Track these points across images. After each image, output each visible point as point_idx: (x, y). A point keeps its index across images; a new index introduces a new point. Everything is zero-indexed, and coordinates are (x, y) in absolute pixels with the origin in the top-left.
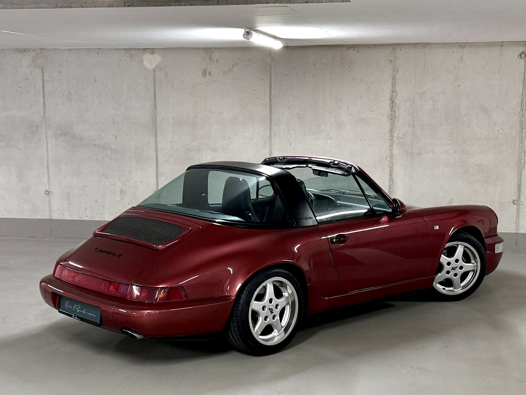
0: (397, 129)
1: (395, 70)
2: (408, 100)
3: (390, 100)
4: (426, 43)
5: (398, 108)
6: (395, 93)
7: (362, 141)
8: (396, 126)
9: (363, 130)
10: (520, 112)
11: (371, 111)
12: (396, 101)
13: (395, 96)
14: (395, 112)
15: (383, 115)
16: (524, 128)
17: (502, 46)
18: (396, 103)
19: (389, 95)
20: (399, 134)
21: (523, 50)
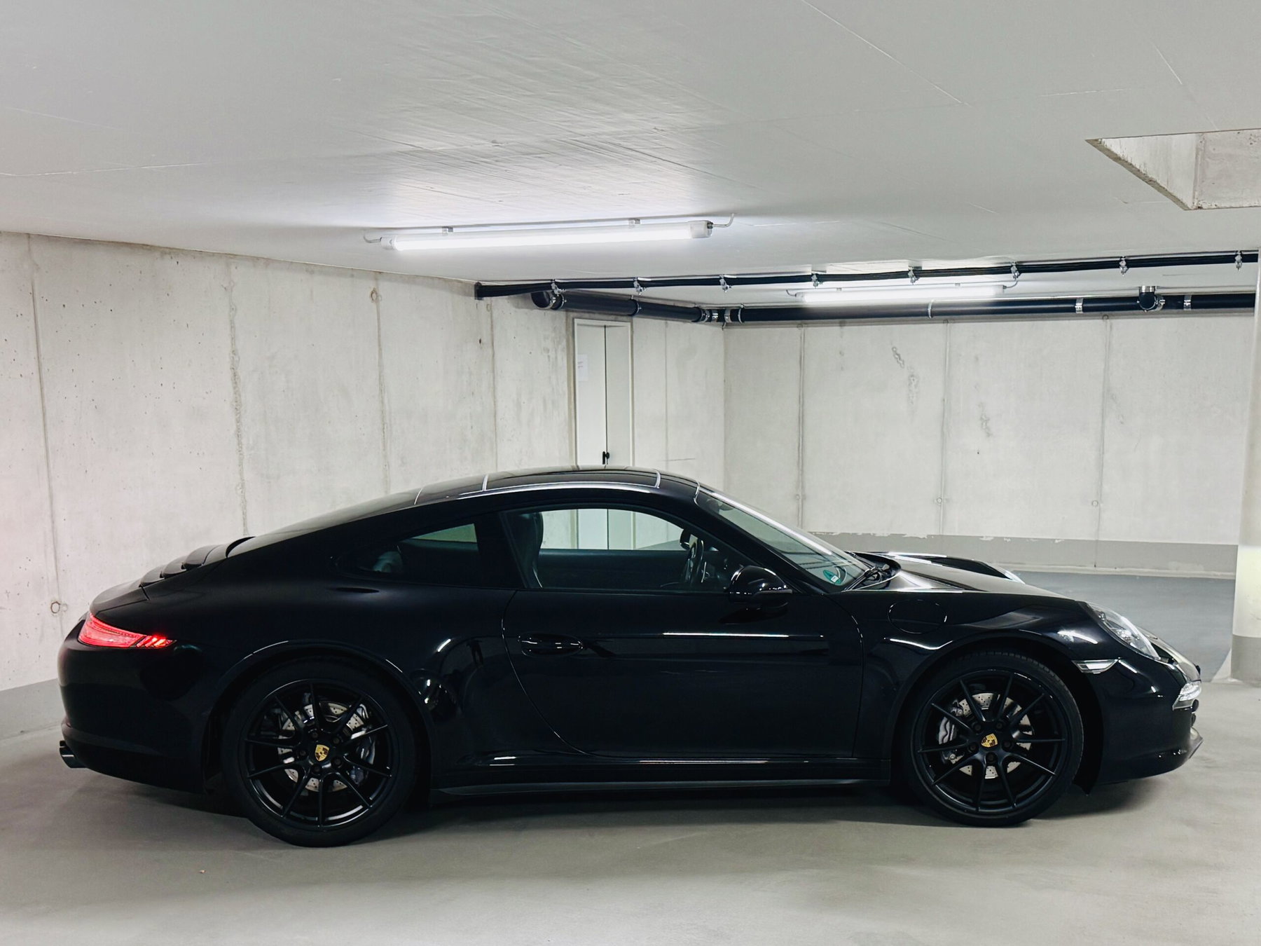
0: (246, 429)
1: (232, 307)
2: (255, 371)
3: (231, 368)
4: (268, 258)
5: (244, 387)
6: (237, 356)
7: (199, 456)
8: (243, 423)
9: (199, 432)
11: (207, 393)
12: (239, 370)
13: (237, 361)
14: (240, 396)
15: (227, 401)
17: (352, 276)
18: (240, 377)
20: (249, 440)
21: (374, 287)
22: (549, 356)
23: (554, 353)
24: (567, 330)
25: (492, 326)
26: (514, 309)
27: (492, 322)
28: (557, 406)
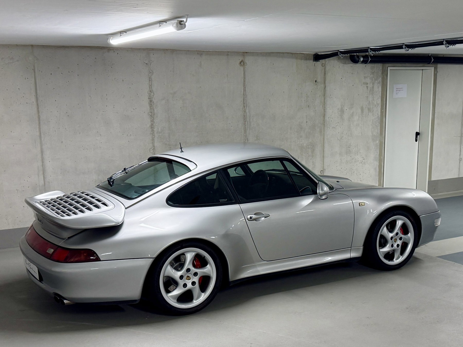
0: (157, 125)
1: (150, 72)
2: (163, 99)
3: (149, 98)
4: (173, 50)
5: (156, 107)
6: (153, 93)
7: (128, 136)
8: (155, 122)
9: (128, 126)
10: (243, 109)
11: (134, 109)
12: (153, 99)
13: (152, 95)
14: (154, 110)
15: (144, 112)
16: (246, 121)
17: (228, 55)
18: (154, 102)
19: (148, 95)
20: (158, 129)
21: (242, 59)
22: (367, 87)
23: (372, 84)
24: (382, 73)
25: (325, 74)
26: (343, 65)
27: (325, 72)
28: (372, 110)
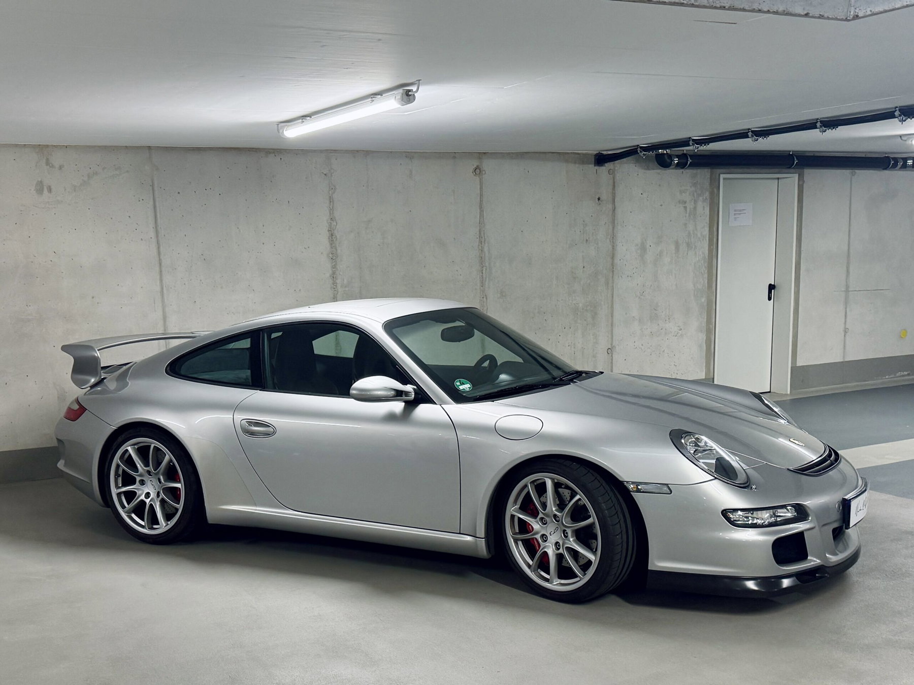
0: (341, 273)
1: (331, 188)
2: (351, 232)
3: (329, 231)
4: (367, 151)
5: (339, 243)
6: (335, 222)
7: (296, 292)
8: (338, 268)
9: (297, 275)
10: (478, 246)
11: (305, 248)
12: (336, 232)
13: (334, 225)
14: (336, 250)
15: (322, 253)
16: (483, 266)
17: (454, 157)
18: (336, 236)
19: (327, 225)
20: (344, 280)
21: (478, 164)
22: (685, 208)
23: (693, 203)
24: (711, 184)
25: (614, 186)
26: (643, 171)
27: (614, 183)
28: (693, 247)
